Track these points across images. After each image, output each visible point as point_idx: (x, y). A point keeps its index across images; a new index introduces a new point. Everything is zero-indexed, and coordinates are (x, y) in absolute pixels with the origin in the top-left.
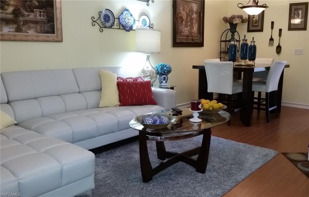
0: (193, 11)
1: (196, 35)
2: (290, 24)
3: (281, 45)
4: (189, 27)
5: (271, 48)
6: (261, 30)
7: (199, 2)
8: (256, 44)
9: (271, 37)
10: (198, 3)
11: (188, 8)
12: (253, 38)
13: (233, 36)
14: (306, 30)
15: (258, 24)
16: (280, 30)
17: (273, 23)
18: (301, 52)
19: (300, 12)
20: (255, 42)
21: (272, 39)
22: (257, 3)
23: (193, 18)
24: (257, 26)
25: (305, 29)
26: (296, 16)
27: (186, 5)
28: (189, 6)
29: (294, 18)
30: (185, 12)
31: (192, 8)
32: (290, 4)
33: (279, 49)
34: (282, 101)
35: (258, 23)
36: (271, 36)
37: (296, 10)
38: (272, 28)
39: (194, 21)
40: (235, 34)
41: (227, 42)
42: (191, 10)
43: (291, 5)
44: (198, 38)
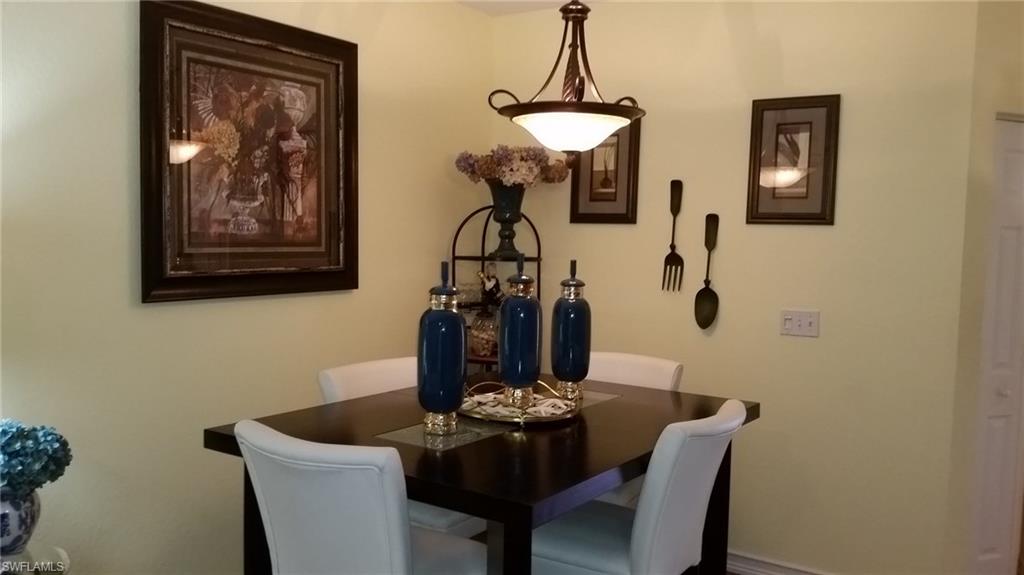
0: (286, 120)
1: (313, 233)
2: (754, 189)
3: (716, 287)
4: (261, 198)
5: (671, 296)
6: (629, 217)
7: (322, 81)
8: (587, 294)
9: (669, 251)
10: (317, 86)
11: (255, 105)
12: (573, 264)
13: (507, 236)
14: (831, 222)
15: (613, 190)
16: (712, 221)
17: (677, 187)
18: (810, 323)
19: (803, 139)
20: (583, 285)
21: (674, 260)
22: (580, 92)
23: (290, 154)
24: (612, 198)
25: (824, 216)
26: (781, 158)
27: (238, 90)
28: (258, 94)
29: (775, 165)
30: (235, 122)
31: (279, 105)
32: (754, 102)
33: (707, 306)
34: (729, 550)
35: (614, 184)
36: (673, 247)
37: (781, 129)
38: (675, 208)
39: (296, 172)
40: (517, 227)
41: (487, 263)
42: (275, 114)
43: (760, 108)
44: (322, 249)
